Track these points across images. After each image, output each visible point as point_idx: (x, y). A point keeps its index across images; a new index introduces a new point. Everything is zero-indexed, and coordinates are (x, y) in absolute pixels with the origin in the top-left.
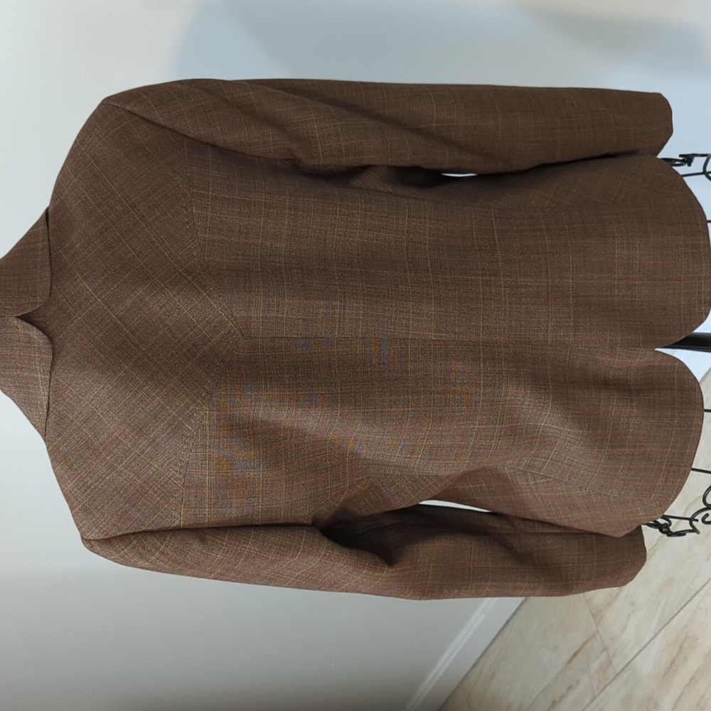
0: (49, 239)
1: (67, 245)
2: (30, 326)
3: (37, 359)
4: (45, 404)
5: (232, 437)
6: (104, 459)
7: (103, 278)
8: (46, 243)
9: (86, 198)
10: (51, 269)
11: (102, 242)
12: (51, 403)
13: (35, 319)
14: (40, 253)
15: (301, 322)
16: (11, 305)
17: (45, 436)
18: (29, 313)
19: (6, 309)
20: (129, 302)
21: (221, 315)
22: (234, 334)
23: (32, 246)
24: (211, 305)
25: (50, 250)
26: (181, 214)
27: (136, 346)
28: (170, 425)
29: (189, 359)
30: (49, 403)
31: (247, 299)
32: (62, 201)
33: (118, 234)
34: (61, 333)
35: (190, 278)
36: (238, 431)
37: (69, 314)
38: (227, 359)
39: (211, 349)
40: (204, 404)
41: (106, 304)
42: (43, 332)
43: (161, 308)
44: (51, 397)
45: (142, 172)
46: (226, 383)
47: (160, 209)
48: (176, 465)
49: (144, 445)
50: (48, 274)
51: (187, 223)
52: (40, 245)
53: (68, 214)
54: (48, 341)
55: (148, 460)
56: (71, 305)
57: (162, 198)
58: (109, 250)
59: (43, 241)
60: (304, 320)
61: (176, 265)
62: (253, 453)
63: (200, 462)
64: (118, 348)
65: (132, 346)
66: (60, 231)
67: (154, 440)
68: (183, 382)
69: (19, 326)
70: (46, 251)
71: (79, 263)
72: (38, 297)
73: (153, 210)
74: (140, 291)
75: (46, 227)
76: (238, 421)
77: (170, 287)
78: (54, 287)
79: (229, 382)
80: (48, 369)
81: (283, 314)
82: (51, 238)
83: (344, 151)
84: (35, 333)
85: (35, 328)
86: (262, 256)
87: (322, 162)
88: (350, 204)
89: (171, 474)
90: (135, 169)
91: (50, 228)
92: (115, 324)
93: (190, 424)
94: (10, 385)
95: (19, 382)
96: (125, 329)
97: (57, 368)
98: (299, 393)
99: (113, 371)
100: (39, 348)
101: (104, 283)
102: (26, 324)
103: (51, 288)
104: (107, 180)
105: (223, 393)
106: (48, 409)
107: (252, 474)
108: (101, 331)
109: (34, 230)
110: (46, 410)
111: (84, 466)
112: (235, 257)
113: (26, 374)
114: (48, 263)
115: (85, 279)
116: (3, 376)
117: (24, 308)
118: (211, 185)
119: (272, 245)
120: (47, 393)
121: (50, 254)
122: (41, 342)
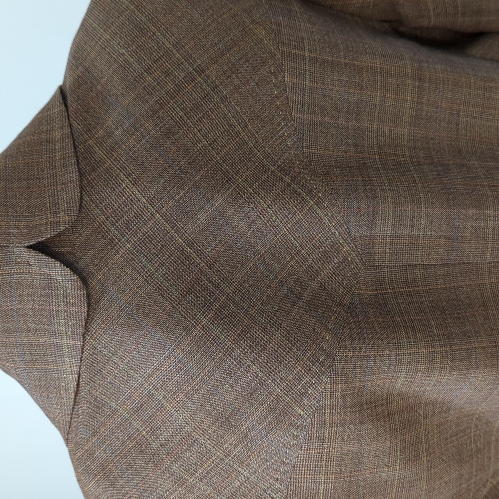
0: (71, 125)
1: (101, 132)
2: (52, 261)
3: (63, 315)
4: (72, 386)
5: (361, 423)
6: (168, 469)
7: (162, 181)
8: (67, 130)
9: (126, 61)
10: (79, 168)
11: (156, 125)
12: (82, 383)
13: (57, 250)
14: (58, 146)
15: (442, 241)
16: (18, 228)
17: (68, 433)
18: (47, 239)
19: (9, 234)
20: (202, 217)
21: (334, 234)
22: (352, 262)
23: (44, 136)
24: (321, 219)
25: (74, 140)
26: (268, 82)
27: (217, 286)
28: (272, 409)
29: (294, 304)
30: (78, 385)
31: (371, 209)
32: (87, 70)
33: (181, 113)
34: (100, 270)
35: (288, 179)
36: (369, 411)
37: (112, 240)
38: (347, 300)
39: (322, 287)
40: (323, 373)
41: (169, 221)
42: (71, 269)
43: (250, 226)
44: (83, 376)
45: (209, 21)
46: (353, 339)
47: (239, 75)
48: (277, 470)
49: (231, 444)
50: (75, 176)
51: (278, 97)
52: (57, 135)
53: (99, 87)
54: (80, 283)
55: (235, 466)
56: (113, 224)
57: (241, 59)
58: (168, 138)
59: (62, 128)
60: (446, 237)
61: (265, 161)
62: (388, 443)
63: (313, 464)
64: (189, 292)
65: (211, 288)
66: (87, 112)
67: (246, 435)
68: (290, 341)
69: (32, 262)
70: (69, 141)
71: (123, 159)
72: (62, 214)
73: (228, 77)
74: (219, 201)
75: (64, 108)
76: (368, 397)
77: (263, 193)
78: (86, 197)
79: (357, 337)
80: (81, 330)
81: (419, 229)
82: (74, 124)
83: (459, 8)
84: (58, 272)
85: (58, 264)
86: (380, 147)
87: (432, 23)
88: (484, 75)
89: (268, 484)
90: (198, 16)
91: (70, 109)
92: (183, 252)
93: (303, 407)
94: (17, 359)
95: (31, 354)
96: (198, 261)
97: (94, 327)
98: (454, 348)
99: (185, 329)
100: (66, 296)
101: (165, 189)
102: (44, 258)
103: (82, 198)
104: (158, 34)
105: (350, 354)
106: (77, 393)
107: (384, 474)
108: (163, 264)
109: (46, 114)
110: (73, 396)
111: (135, 481)
112: (344, 148)
113: (42, 340)
114: (73, 160)
115: (135, 183)
116: (5, 345)
117: (40, 231)
118: (306, 41)
119: (391, 131)
120: (76, 369)
121: (75, 148)
122: (69, 285)
